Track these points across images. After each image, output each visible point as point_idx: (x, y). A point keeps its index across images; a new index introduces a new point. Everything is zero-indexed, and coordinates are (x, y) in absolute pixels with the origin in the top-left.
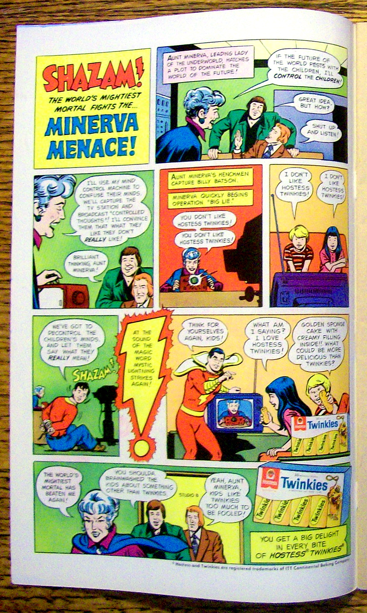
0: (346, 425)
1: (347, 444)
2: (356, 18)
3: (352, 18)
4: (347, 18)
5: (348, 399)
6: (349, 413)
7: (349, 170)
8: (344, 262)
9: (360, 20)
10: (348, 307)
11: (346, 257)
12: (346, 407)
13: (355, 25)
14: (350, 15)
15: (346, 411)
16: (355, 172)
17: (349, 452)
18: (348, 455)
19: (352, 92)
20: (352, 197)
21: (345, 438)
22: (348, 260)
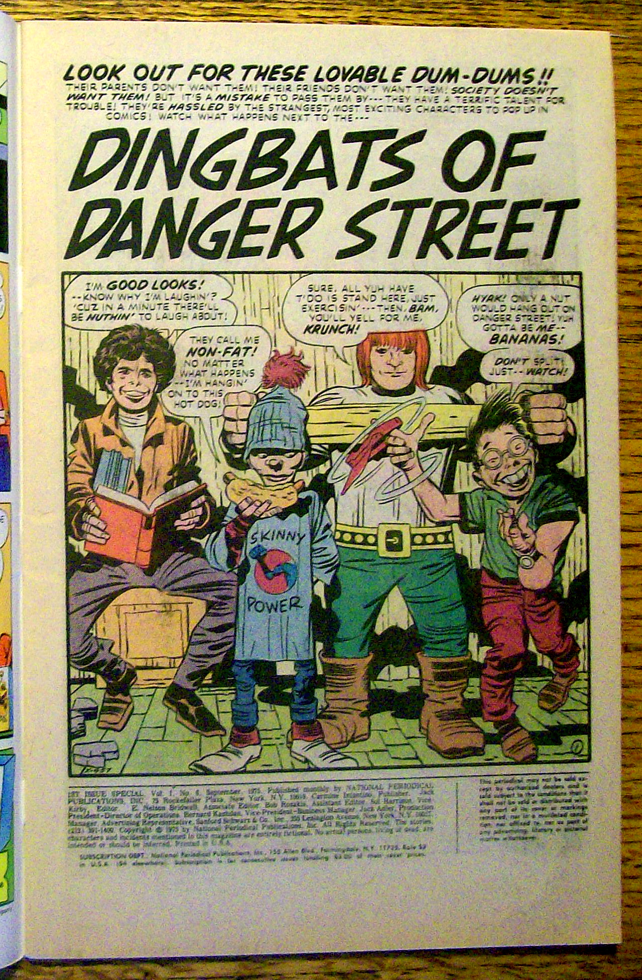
0: (7, 687)
1: (7, 717)
2: (20, 13)
3: (15, 13)
4: (7, 13)
5: (10, 643)
6: (11, 666)
7: (11, 264)
8: (3, 416)
9: (27, 16)
10: (9, 491)
11: (6, 409)
12: (6, 657)
13: (19, 26)
14: (11, 9)
15: (6, 663)
16: (19, 268)
17: (12, 730)
18: (11, 736)
19: (15, 136)
20: (16, 307)
21: (5, 707)
22: (9, 413)
